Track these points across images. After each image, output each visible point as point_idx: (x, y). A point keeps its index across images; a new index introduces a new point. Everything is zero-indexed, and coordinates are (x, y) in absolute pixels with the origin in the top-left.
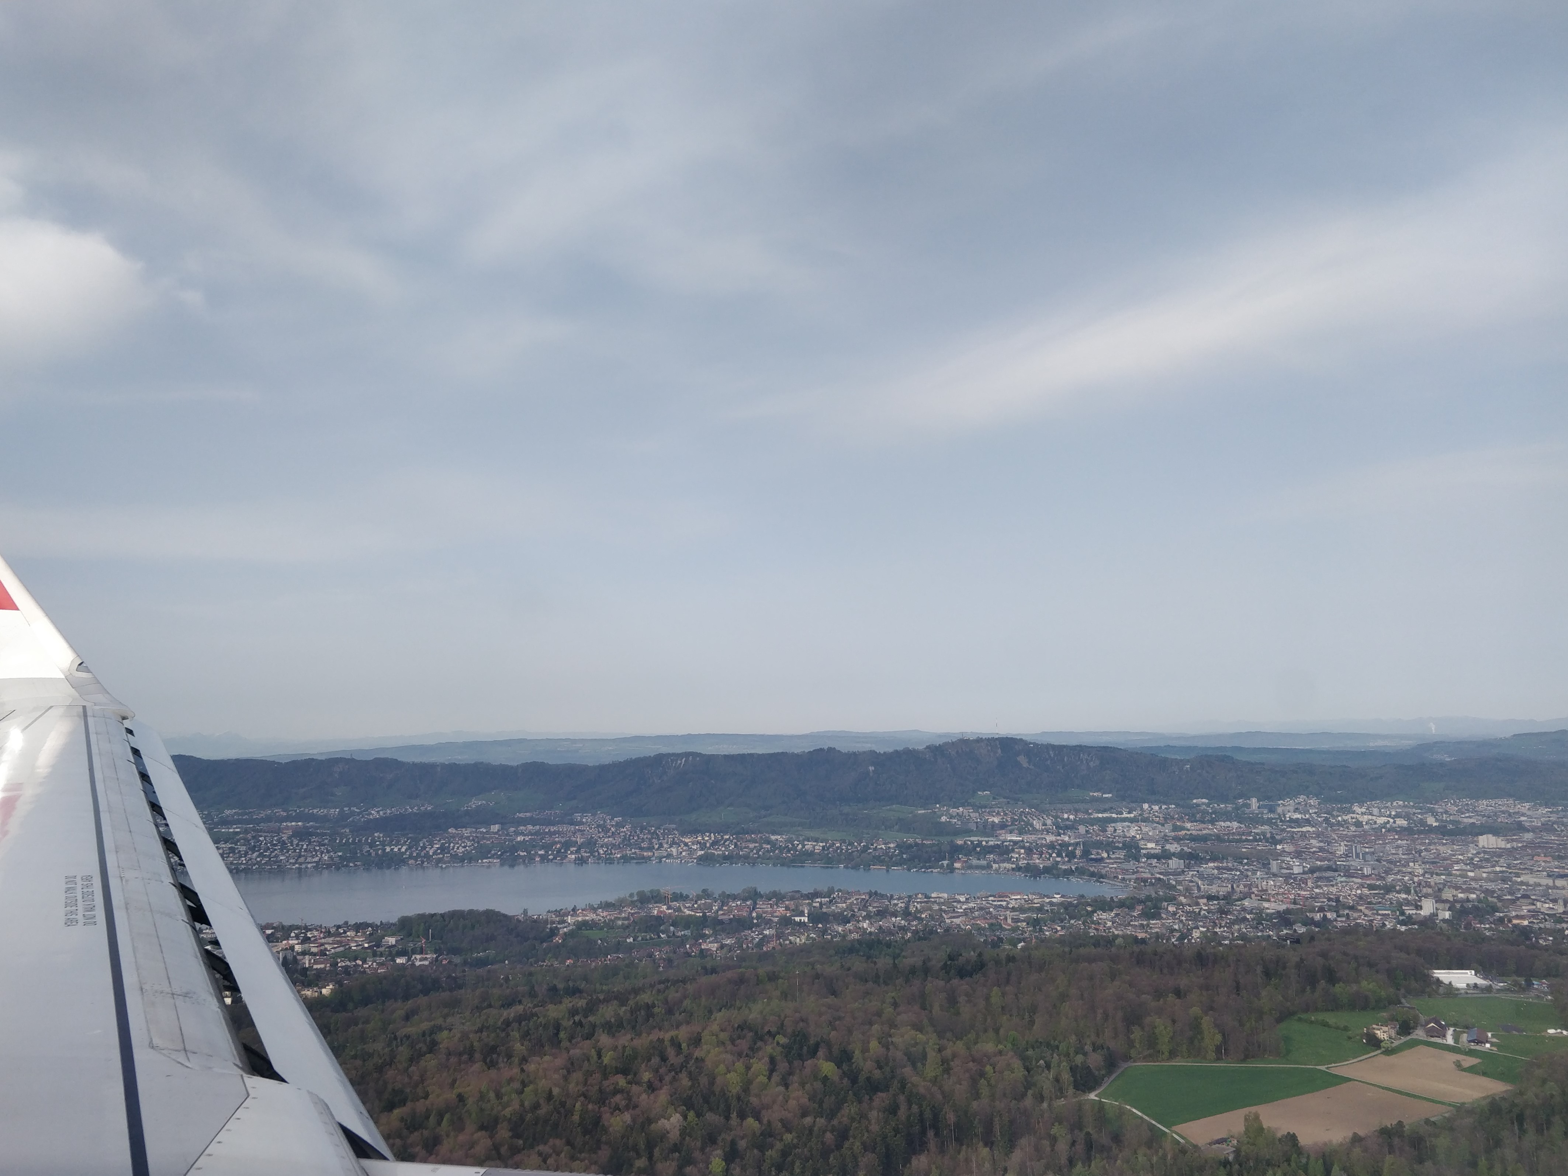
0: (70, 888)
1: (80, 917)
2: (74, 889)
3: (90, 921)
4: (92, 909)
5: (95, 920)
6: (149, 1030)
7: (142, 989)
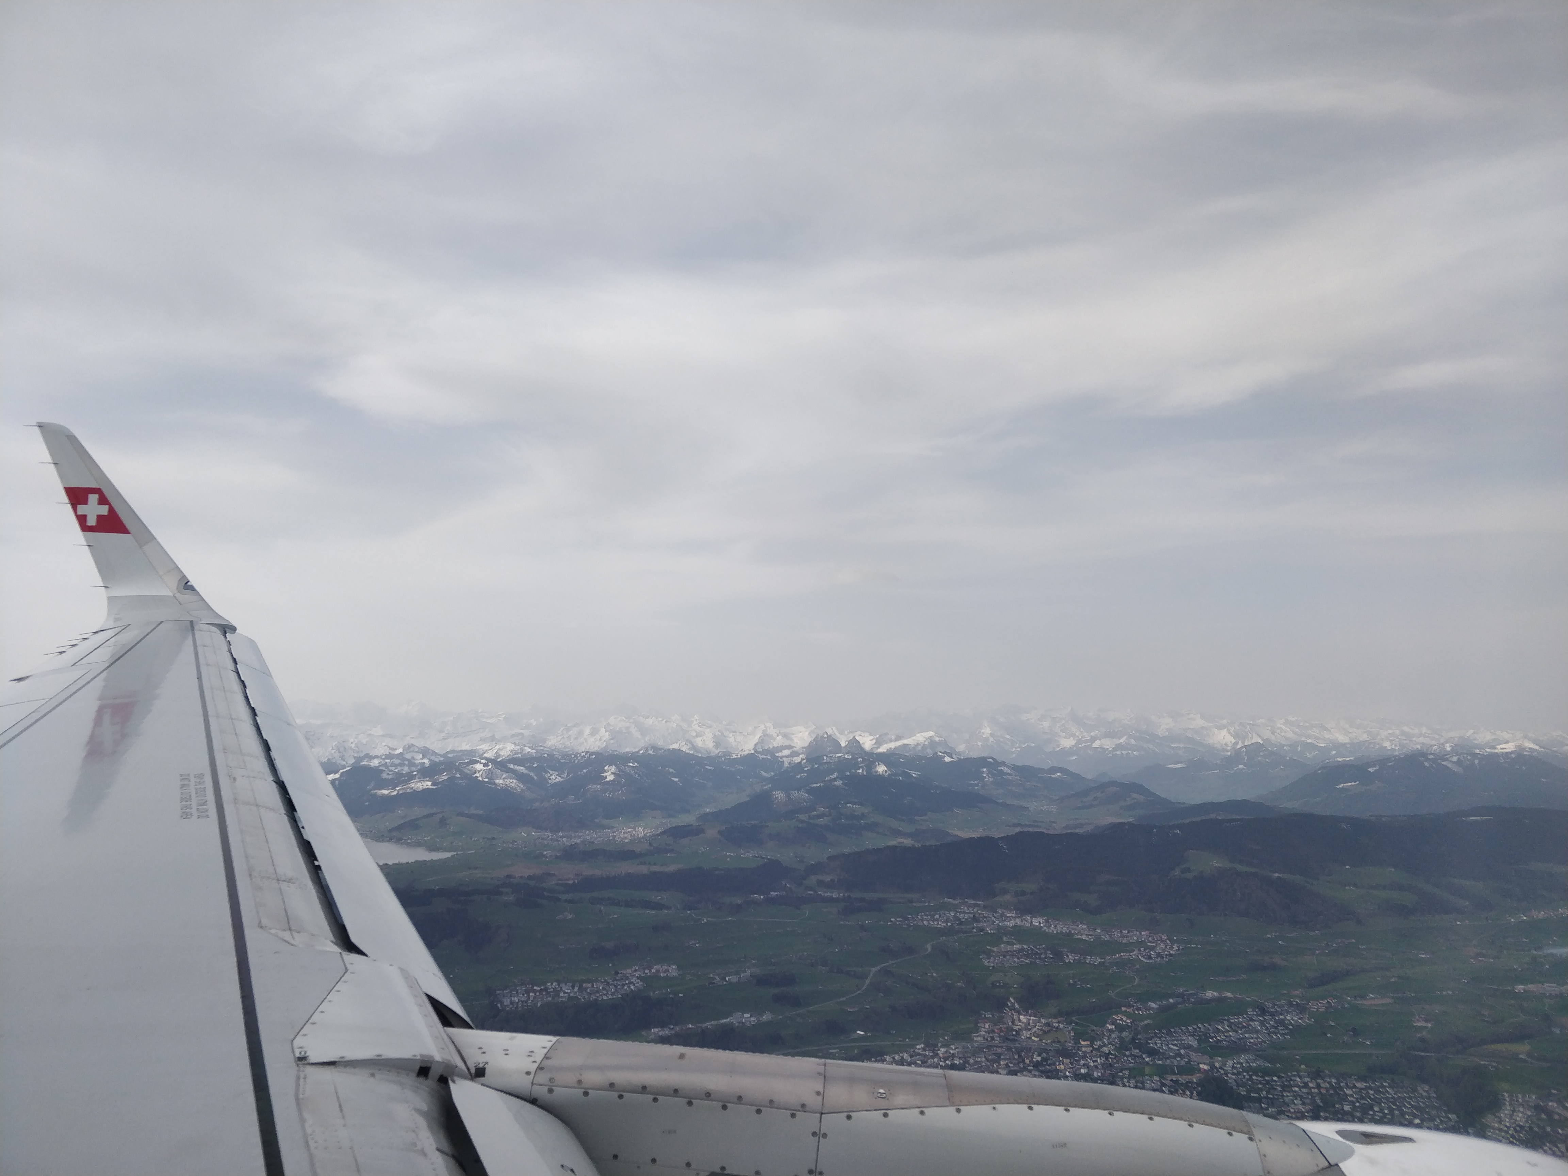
0: (185, 784)
1: (194, 811)
2: (188, 785)
3: (203, 814)
4: (204, 804)
5: (207, 814)
6: (258, 913)
7: (250, 875)
